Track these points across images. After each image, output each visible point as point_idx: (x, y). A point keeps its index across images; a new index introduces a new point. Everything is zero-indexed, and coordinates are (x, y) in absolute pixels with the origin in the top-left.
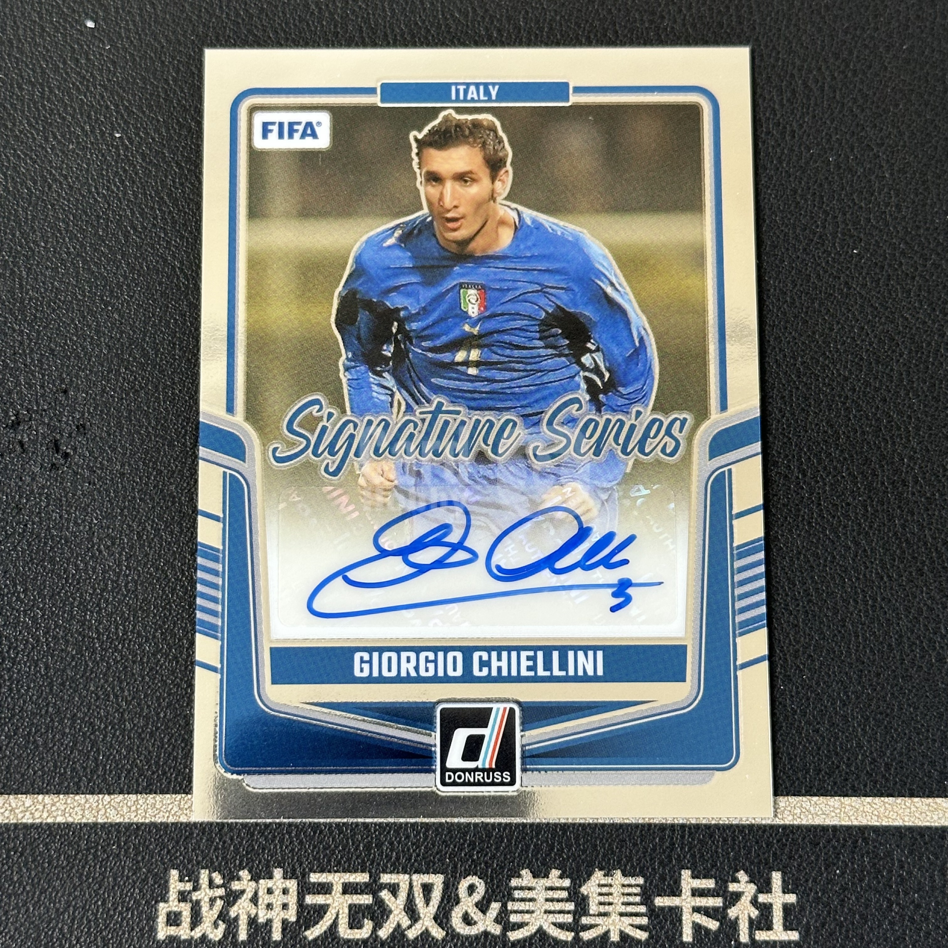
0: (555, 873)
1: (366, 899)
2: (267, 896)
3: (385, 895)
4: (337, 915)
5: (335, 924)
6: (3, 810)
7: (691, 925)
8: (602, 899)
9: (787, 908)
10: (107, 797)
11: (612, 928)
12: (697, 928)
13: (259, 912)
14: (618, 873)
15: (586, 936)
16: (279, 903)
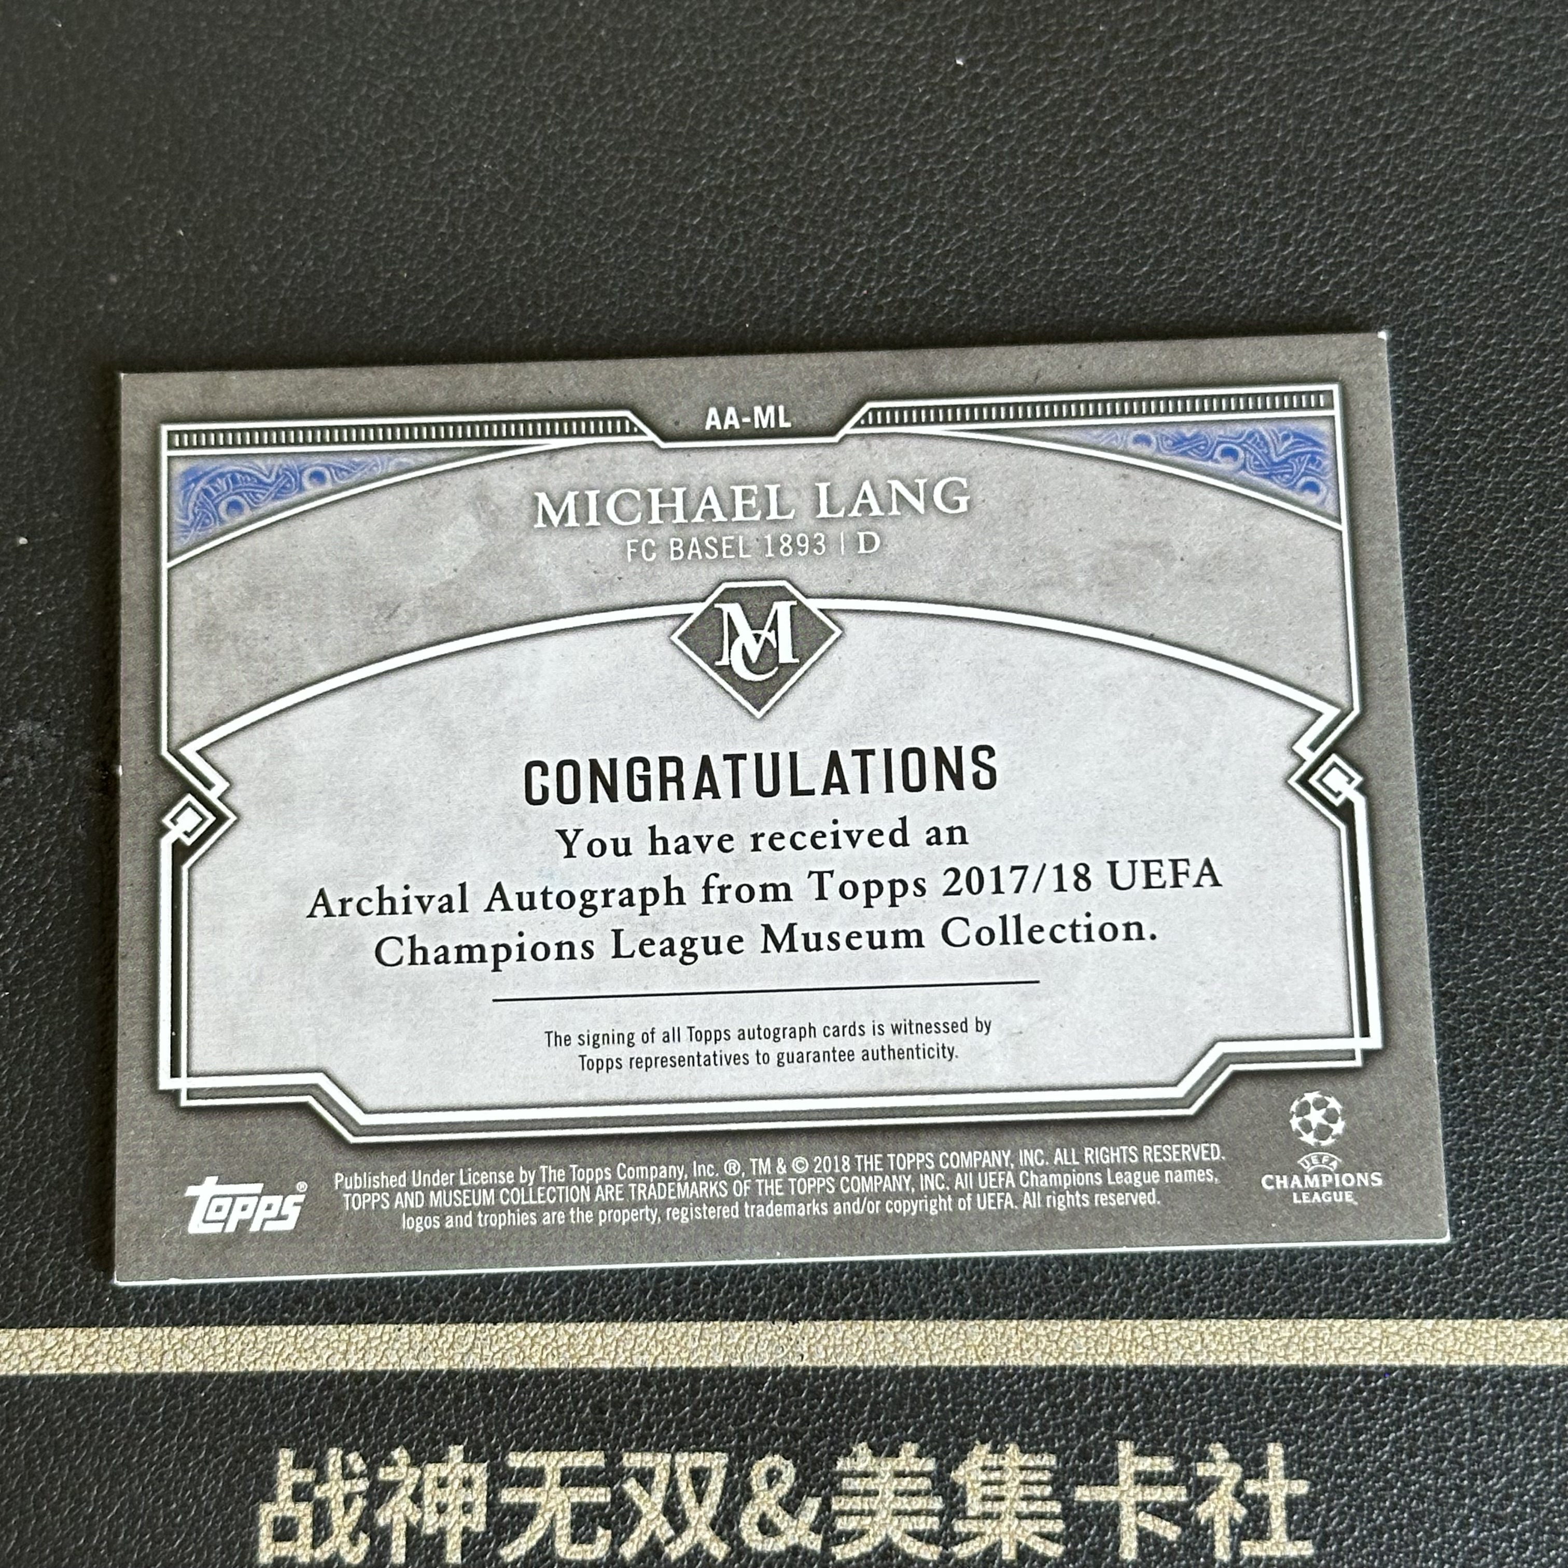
0: (910, 1448)
1: (601, 1495)
2: (438, 1492)
3: (631, 1487)
4: (553, 1520)
5: (549, 1536)
6: (6, 1355)
7: (1135, 1533)
8: (989, 1490)
9: (1291, 1503)
10: (178, 1333)
11: (1005, 1539)
12: (1144, 1537)
13: (426, 1518)
14: (1013, 1448)
15: (962, 1551)
16: (459, 1502)
